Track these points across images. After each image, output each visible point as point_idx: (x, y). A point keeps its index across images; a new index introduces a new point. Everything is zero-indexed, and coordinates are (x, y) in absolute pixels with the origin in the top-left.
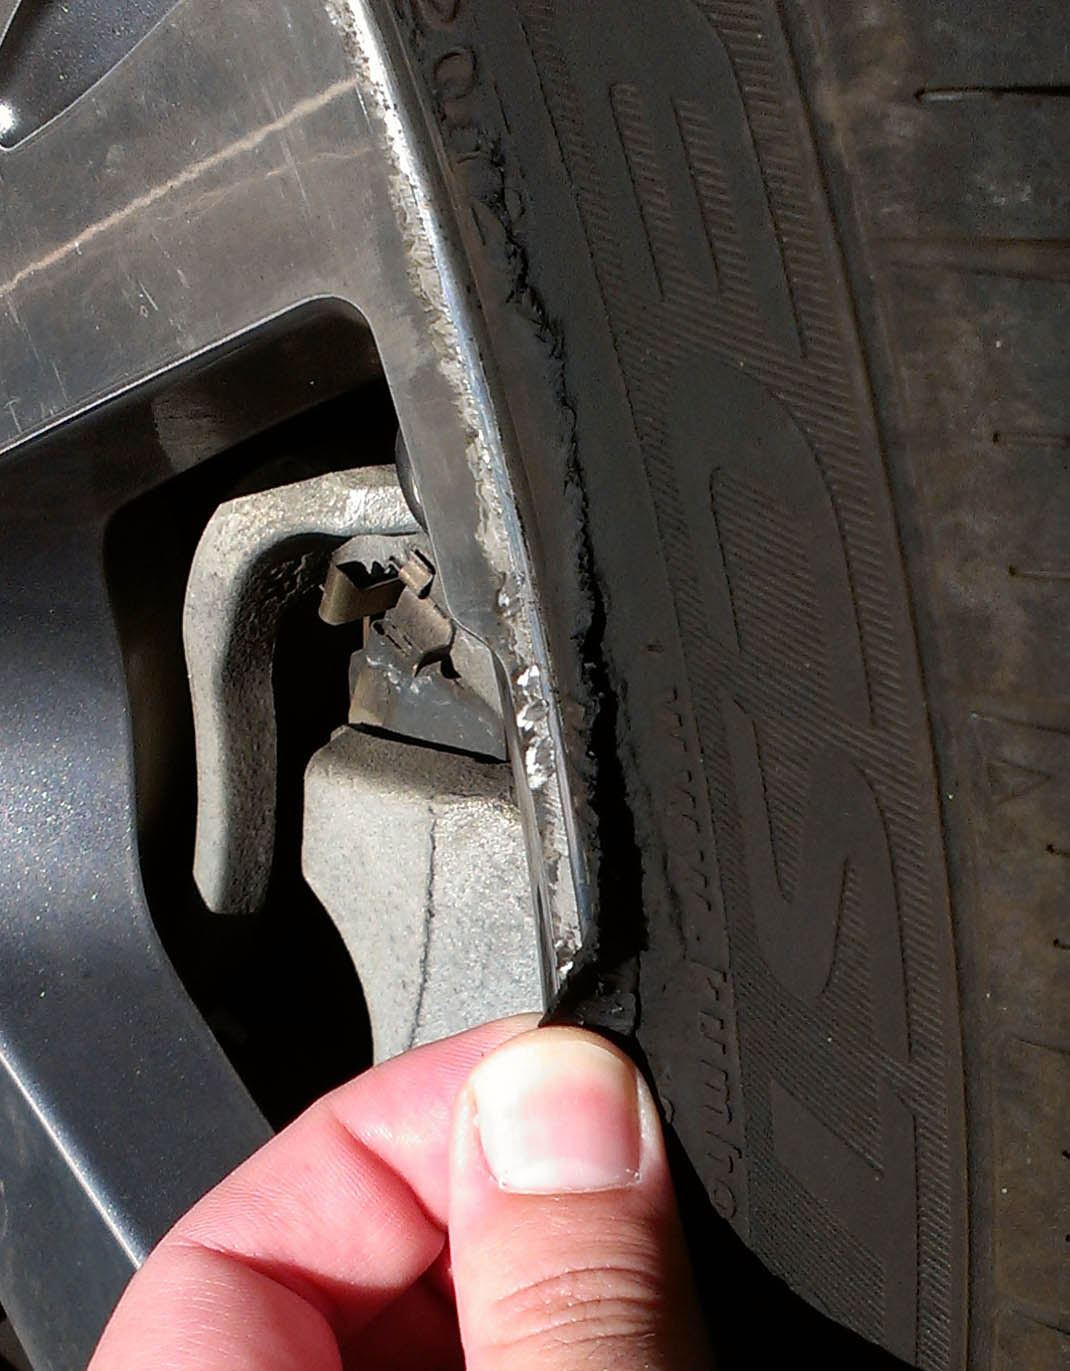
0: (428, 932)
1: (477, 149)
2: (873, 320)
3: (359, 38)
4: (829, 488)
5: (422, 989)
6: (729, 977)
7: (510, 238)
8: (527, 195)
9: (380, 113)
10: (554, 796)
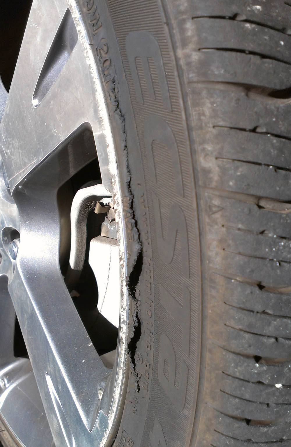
1: (110, 79)
2: (187, 101)
4: (176, 141)
6: (152, 260)
7: (116, 97)
8: (119, 88)
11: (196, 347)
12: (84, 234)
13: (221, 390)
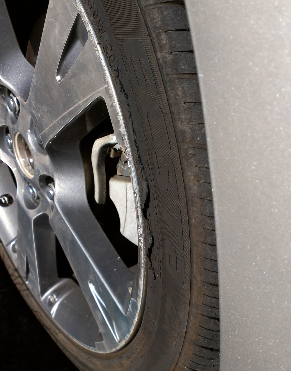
0: (127, 203)
1: (115, 69)
2: (167, 87)
3: (101, 57)
4: (162, 113)
5: (126, 212)
7: (120, 82)
8: (122, 75)
9: (104, 67)
10: (132, 168)
11: (187, 244)
12: (104, 174)
13: (204, 269)
